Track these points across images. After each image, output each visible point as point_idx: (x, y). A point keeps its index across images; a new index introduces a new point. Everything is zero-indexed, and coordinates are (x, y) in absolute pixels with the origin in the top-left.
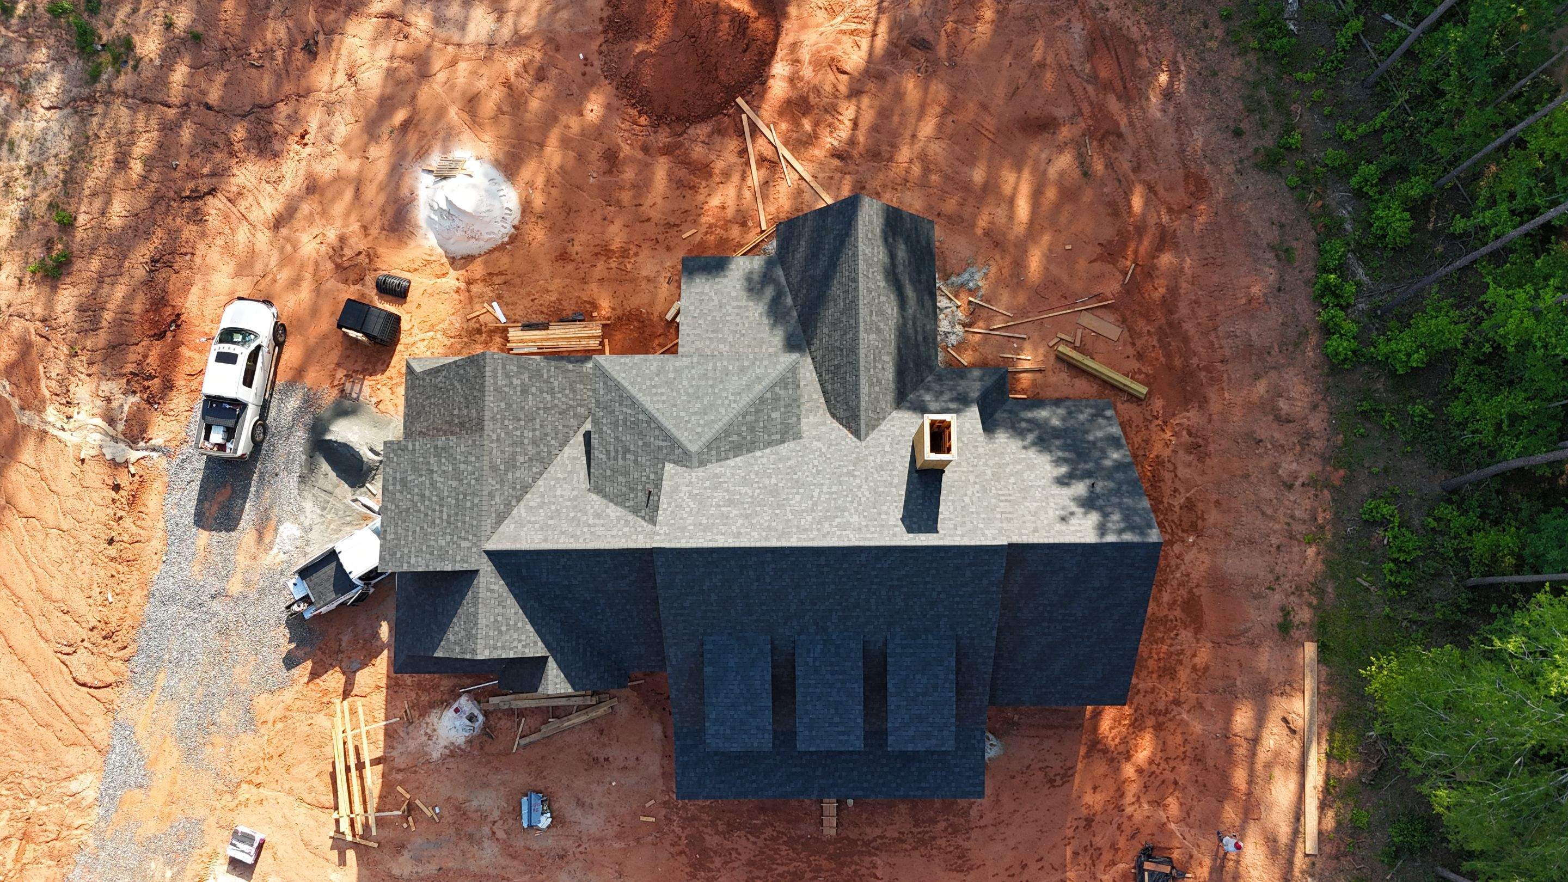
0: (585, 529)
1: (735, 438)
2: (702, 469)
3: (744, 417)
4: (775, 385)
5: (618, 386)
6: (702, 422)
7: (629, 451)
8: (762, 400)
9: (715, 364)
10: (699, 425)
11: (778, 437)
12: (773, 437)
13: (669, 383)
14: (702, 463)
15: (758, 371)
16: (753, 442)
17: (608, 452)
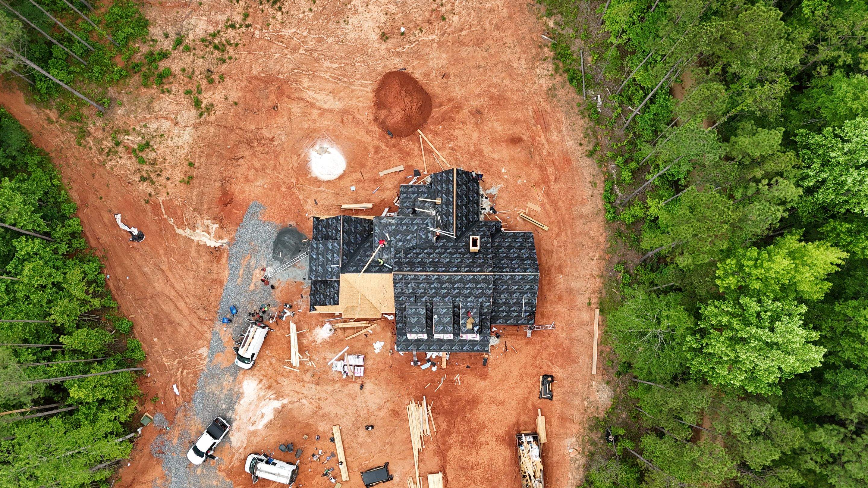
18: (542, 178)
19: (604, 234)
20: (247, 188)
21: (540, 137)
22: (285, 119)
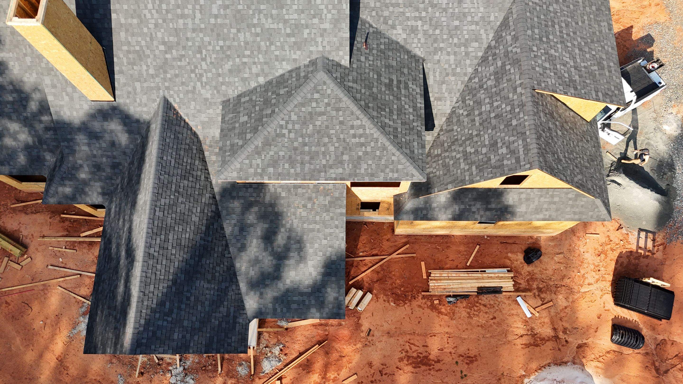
0: (424, 14)
1: (282, 92)
2: (314, 57)
3: (273, 112)
4: (242, 146)
5: (399, 146)
6: (314, 104)
7: (386, 85)
8: (255, 130)
9: (302, 169)
10: (316, 101)
11: (243, 100)
12: (247, 98)
13: (348, 148)
14: (313, 63)
15: (259, 161)
16: (266, 91)
17: (407, 87)
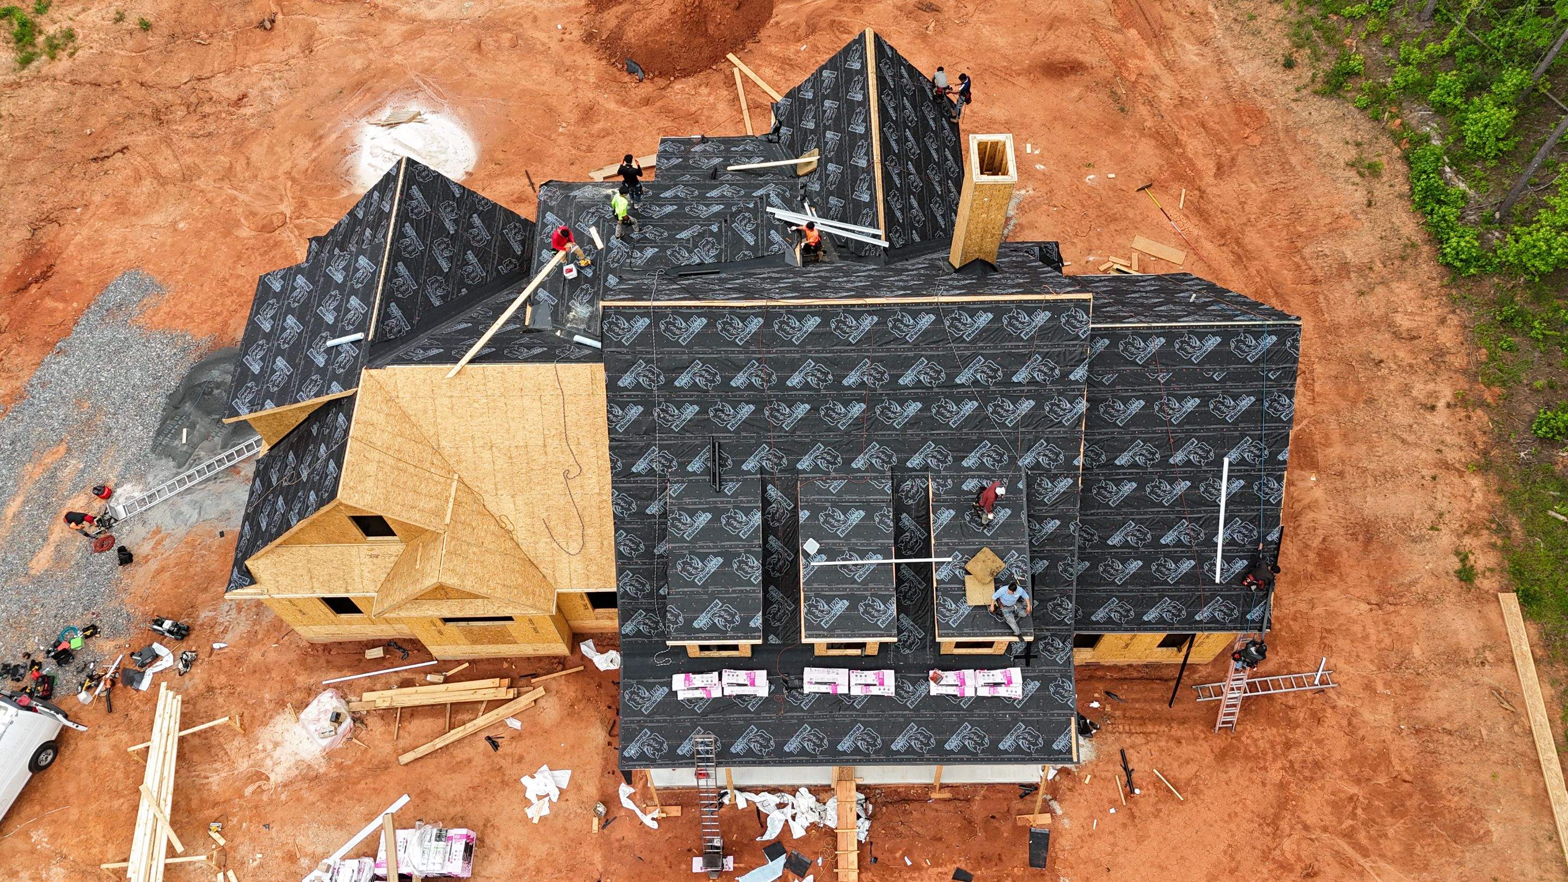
18: (1173, 165)
19: (1453, 320)
20: (115, 233)
21: (1142, 58)
22: (294, 50)
